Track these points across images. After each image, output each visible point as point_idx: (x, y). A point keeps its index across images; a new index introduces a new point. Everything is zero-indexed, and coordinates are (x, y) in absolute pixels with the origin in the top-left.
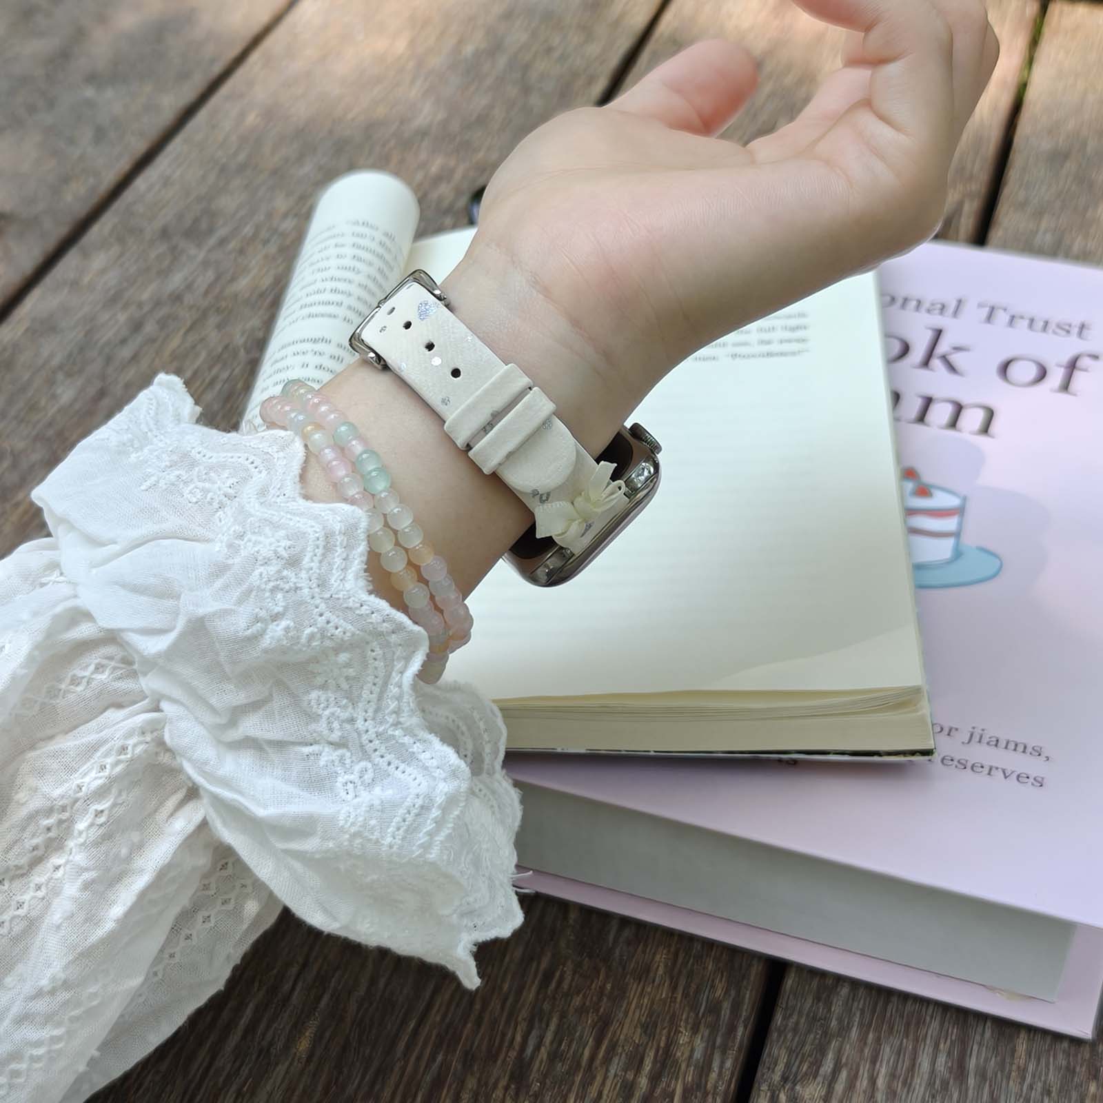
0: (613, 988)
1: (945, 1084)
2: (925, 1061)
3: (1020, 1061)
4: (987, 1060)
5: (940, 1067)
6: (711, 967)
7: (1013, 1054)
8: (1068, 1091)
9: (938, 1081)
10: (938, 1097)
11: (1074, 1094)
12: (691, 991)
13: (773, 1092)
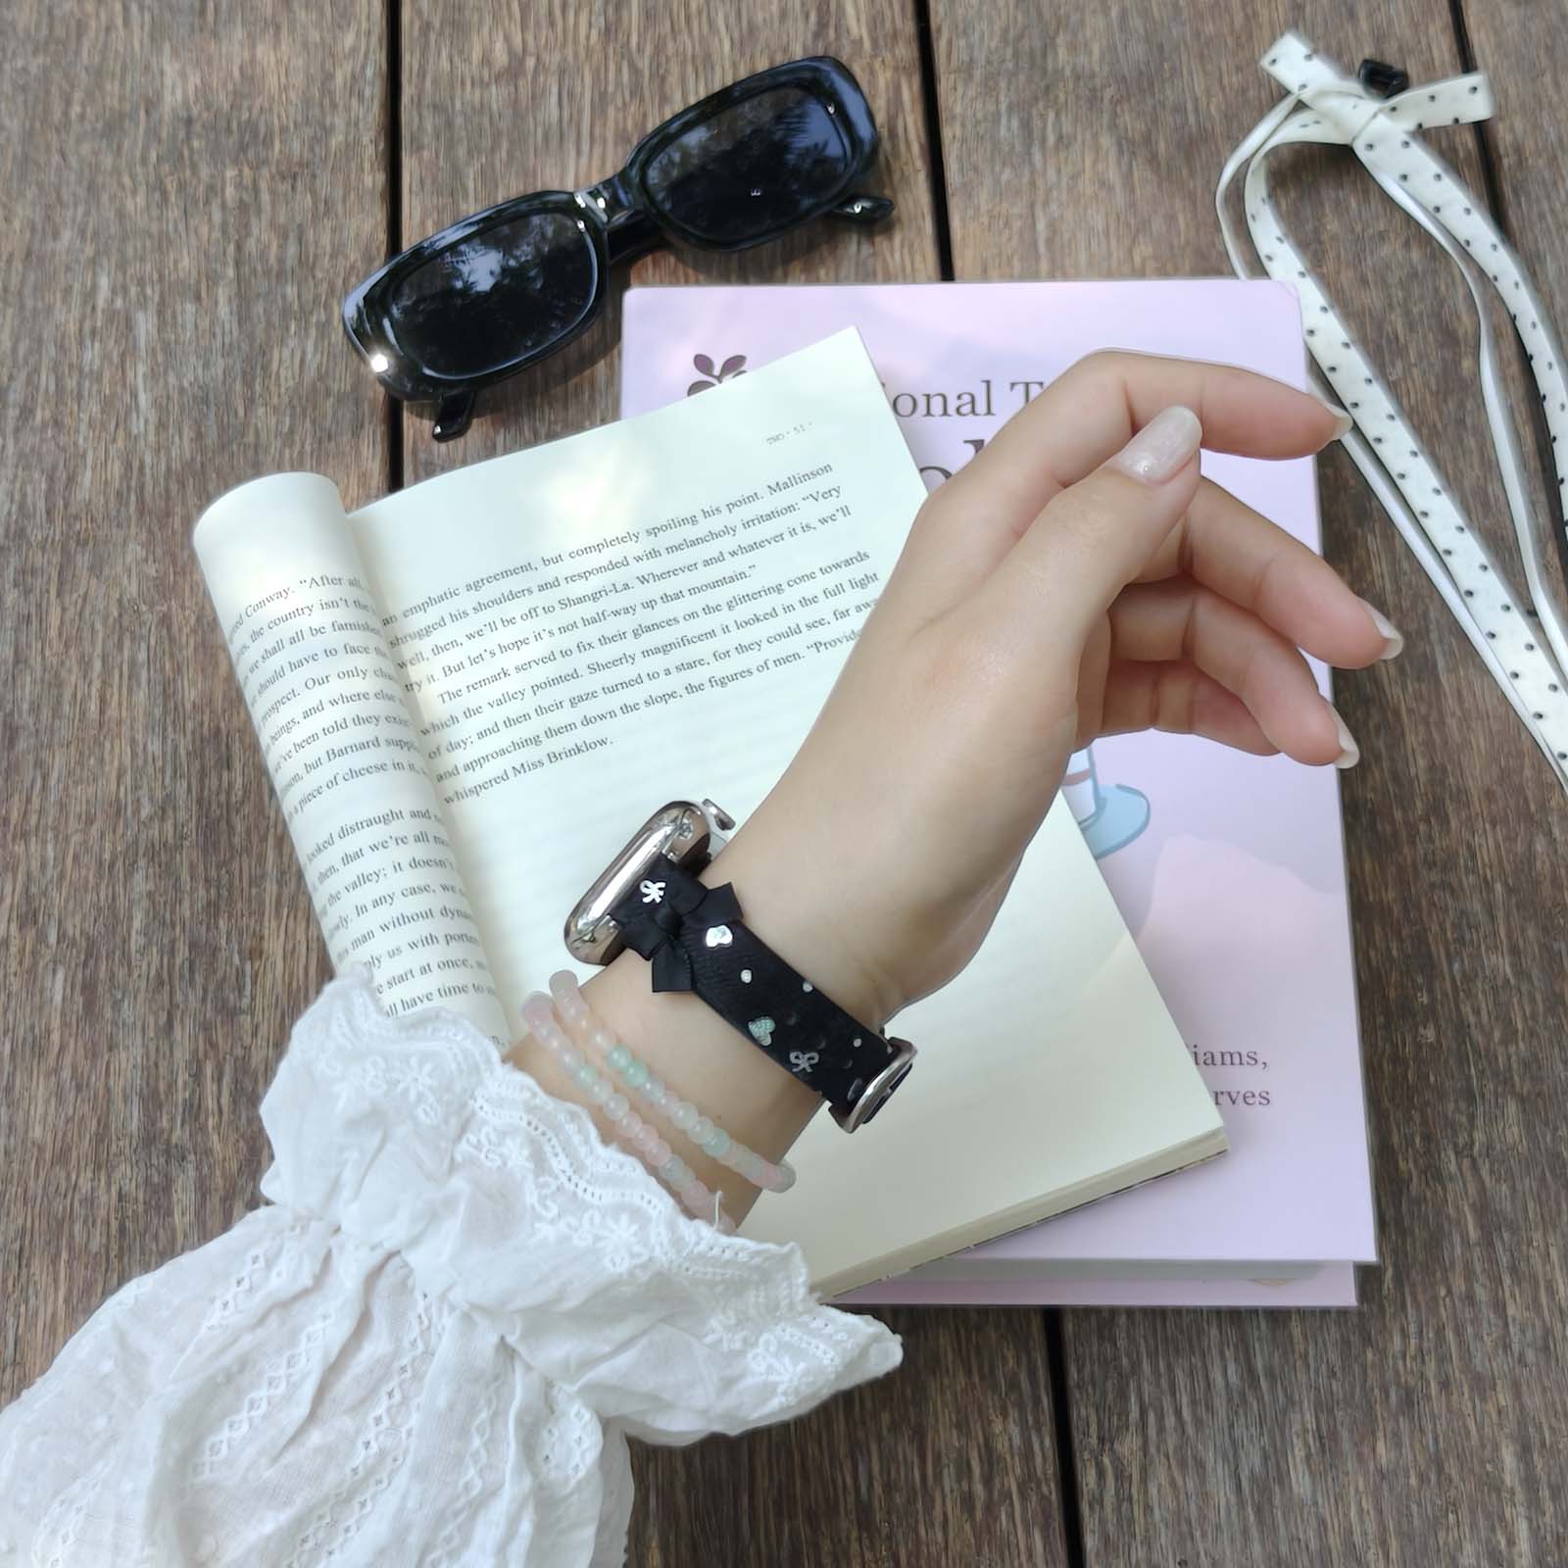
1: (1243, 1395)
2: (1217, 1376)
3: (1300, 1347)
4: (1271, 1355)
5: (1233, 1378)
6: (993, 1335)
7: (1292, 1342)
8: (1350, 1366)
9: (1235, 1395)
10: (1241, 1412)
11: (1356, 1368)
12: (986, 1370)
13: (1096, 1458)
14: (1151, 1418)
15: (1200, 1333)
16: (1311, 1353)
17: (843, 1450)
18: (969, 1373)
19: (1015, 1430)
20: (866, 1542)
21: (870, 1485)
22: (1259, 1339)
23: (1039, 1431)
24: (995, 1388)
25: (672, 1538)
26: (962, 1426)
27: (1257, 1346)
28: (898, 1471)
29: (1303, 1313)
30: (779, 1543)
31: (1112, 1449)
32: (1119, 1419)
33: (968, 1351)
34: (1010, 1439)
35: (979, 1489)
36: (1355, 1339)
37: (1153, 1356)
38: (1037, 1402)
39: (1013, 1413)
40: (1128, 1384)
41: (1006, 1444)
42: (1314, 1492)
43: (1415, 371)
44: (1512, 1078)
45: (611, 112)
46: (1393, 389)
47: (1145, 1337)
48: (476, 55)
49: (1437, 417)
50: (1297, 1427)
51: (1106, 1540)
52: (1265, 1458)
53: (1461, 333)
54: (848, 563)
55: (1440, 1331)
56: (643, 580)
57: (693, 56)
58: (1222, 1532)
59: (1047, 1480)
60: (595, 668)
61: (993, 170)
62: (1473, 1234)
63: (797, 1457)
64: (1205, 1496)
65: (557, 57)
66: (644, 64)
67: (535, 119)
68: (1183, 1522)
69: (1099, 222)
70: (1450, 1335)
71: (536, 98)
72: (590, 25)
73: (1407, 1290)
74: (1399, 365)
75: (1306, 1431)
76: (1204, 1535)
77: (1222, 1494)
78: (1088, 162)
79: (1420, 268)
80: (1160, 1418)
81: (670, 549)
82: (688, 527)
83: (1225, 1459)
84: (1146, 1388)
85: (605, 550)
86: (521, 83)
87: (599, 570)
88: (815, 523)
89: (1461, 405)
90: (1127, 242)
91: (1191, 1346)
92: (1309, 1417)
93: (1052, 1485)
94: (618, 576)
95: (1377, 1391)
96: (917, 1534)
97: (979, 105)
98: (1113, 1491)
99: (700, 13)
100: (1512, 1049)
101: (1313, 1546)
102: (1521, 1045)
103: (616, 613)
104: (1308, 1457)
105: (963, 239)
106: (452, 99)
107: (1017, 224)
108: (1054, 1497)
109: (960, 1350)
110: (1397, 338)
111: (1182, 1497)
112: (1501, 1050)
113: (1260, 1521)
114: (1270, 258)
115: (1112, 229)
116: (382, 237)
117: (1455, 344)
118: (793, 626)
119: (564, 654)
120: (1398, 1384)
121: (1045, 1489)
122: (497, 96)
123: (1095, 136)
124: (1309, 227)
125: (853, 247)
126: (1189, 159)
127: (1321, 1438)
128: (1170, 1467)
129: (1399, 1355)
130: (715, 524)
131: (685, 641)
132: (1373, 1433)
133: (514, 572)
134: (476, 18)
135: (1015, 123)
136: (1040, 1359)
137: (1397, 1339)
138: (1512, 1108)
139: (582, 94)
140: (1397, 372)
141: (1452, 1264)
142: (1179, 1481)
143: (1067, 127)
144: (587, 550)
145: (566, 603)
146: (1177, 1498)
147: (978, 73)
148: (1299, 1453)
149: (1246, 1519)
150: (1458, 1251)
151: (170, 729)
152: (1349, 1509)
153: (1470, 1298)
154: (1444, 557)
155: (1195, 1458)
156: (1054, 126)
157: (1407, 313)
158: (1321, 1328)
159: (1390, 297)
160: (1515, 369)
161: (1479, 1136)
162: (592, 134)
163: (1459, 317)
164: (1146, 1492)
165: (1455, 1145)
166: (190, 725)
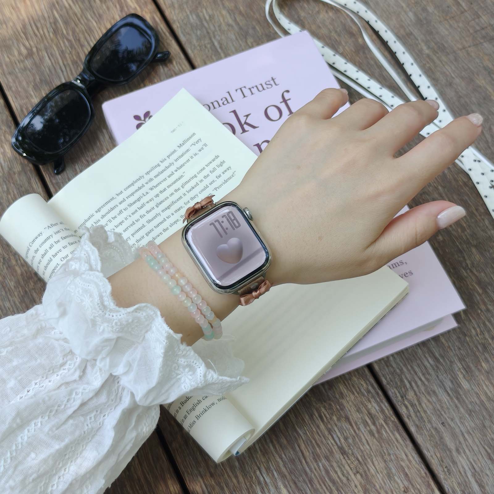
0: (339, 407)
1: (437, 366)
2: (426, 363)
3: (447, 345)
4: (439, 351)
5: (432, 362)
6: (355, 379)
7: (443, 344)
8: (463, 345)
9: (435, 367)
10: (439, 372)
11: (465, 344)
12: (358, 390)
13: (403, 403)
14: (413, 384)
15: (416, 353)
16: (450, 344)
17: (326, 433)
18: (353, 394)
19: (375, 405)
20: (346, 458)
21: (340, 440)
22: (433, 347)
23: (382, 402)
24: (364, 395)
25: (287, 483)
26: (359, 410)
27: (434, 350)
28: (346, 433)
29: (443, 334)
30: (320, 470)
31: (406, 398)
32: (404, 389)
33: (350, 387)
34: (375, 408)
35: (373, 427)
36: (461, 336)
37: (405, 365)
38: (378, 394)
39: (372, 400)
40: (402, 377)
41: (375, 410)
42: (471, 386)
43: (346, 48)
44: (469, 241)
45: (67, 55)
46: (343, 55)
47: (400, 361)
48: (16, 53)
49: (358, 58)
50: (457, 369)
51: (417, 426)
52: (452, 382)
53: (354, 32)
54: (214, 160)
55: (484, 324)
56: (151, 189)
57: (86, 30)
58: (450, 409)
59: (392, 416)
60: (149, 221)
61: (194, 33)
62: (480, 291)
63: (314, 442)
64: (439, 401)
65: (42, 45)
66: (71, 38)
67: (43, 65)
68: (437, 411)
69: (233, 37)
70: (487, 323)
71: (41, 59)
72: (49, 32)
73: (469, 315)
74: (341, 47)
75: (459, 369)
76: (445, 413)
77: (444, 398)
78: (222, 20)
79: (334, 18)
80: (416, 383)
81: (155, 177)
82: (158, 168)
83: (441, 387)
84: (408, 376)
85: (135, 184)
86: (34, 57)
87: (136, 191)
88: (197, 152)
89: (364, 53)
90: (244, 40)
91: (415, 358)
92: (459, 364)
93: (394, 417)
94: (143, 191)
95: (474, 349)
96: (361, 450)
97: (181, 15)
98: (412, 411)
99: (82, 17)
100: (466, 233)
101: (478, 402)
102: (468, 231)
103: (148, 202)
104: (464, 376)
105: (194, 55)
106: (14, 69)
107: (209, 46)
108: (396, 420)
109: (348, 388)
110: (336, 40)
111: (433, 404)
112: (462, 234)
113: (459, 401)
114: (289, 29)
115: (238, 38)
116: (10, 119)
117: (354, 35)
118: (205, 186)
119: (137, 221)
120: (480, 344)
121: (392, 419)
122: (28, 63)
123: (220, 12)
124: (296, 17)
125: (162, 70)
126: (251, 9)
127: (465, 369)
128: (425, 396)
129: (476, 335)
130: (166, 164)
131: (173, 203)
132: (479, 361)
133: (109, 202)
134: (11, 42)
135: (194, 17)
136: (372, 380)
137: (473, 331)
138: (474, 250)
139: (56, 54)
140: (341, 49)
141: (478, 302)
142: (431, 400)
143: (210, 12)
144: (129, 187)
145: (130, 205)
146: (432, 404)
147: (176, 6)
148: (461, 376)
149: (454, 402)
150: (478, 298)
151: (10, 297)
152: (483, 386)
153: (488, 310)
154: (380, 98)
155: (431, 390)
156: (207, 13)
157: (336, 32)
158: (450, 336)
159: (329, 29)
160: (374, 37)
161: (468, 262)
162: (64, 65)
163: (352, 28)
164: (422, 407)
165: (463, 268)
166: (16, 293)
